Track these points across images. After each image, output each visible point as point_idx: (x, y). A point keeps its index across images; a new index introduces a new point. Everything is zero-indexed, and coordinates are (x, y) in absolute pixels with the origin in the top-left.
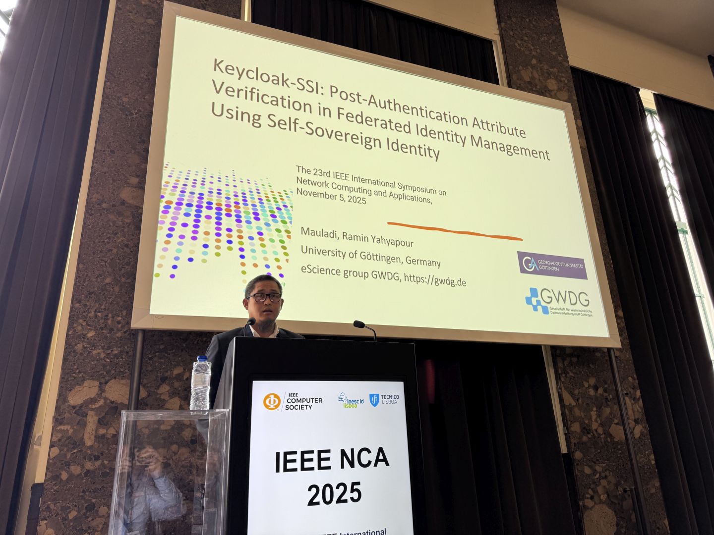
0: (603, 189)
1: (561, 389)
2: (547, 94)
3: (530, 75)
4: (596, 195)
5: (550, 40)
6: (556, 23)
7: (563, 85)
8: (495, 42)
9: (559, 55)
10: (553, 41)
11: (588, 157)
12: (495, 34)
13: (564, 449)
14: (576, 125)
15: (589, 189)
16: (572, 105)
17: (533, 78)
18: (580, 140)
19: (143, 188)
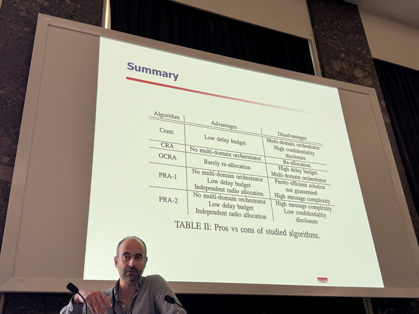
0: (407, 157)
2: (355, 81)
3: (340, 66)
4: (402, 163)
5: (355, 38)
6: (360, 25)
7: (367, 74)
8: (310, 40)
9: (363, 49)
10: (358, 39)
11: (392, 131)
12: (310, 34)
14: (381, 105)
15: (395, 158)
16: (376, 90)
17: (342, 68)
18: (384, 117)
19: (13, 166)
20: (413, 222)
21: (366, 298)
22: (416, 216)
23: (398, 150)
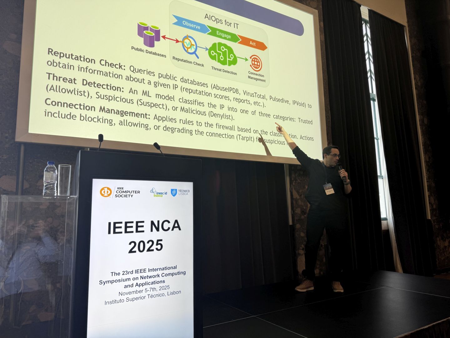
0: (331, 69)
1: (292, 189)
2: (304, 2)
4: (327, 73)
11: (324, 47)
13: (291, 223)
14: (320, 25)
15: (323, 69)
16: (318, 12)
18: (321, 36)
19: (20, 43)
20: (326, 117)
21: (286, 164)
22: (329, 113)
23: (326, 63)
